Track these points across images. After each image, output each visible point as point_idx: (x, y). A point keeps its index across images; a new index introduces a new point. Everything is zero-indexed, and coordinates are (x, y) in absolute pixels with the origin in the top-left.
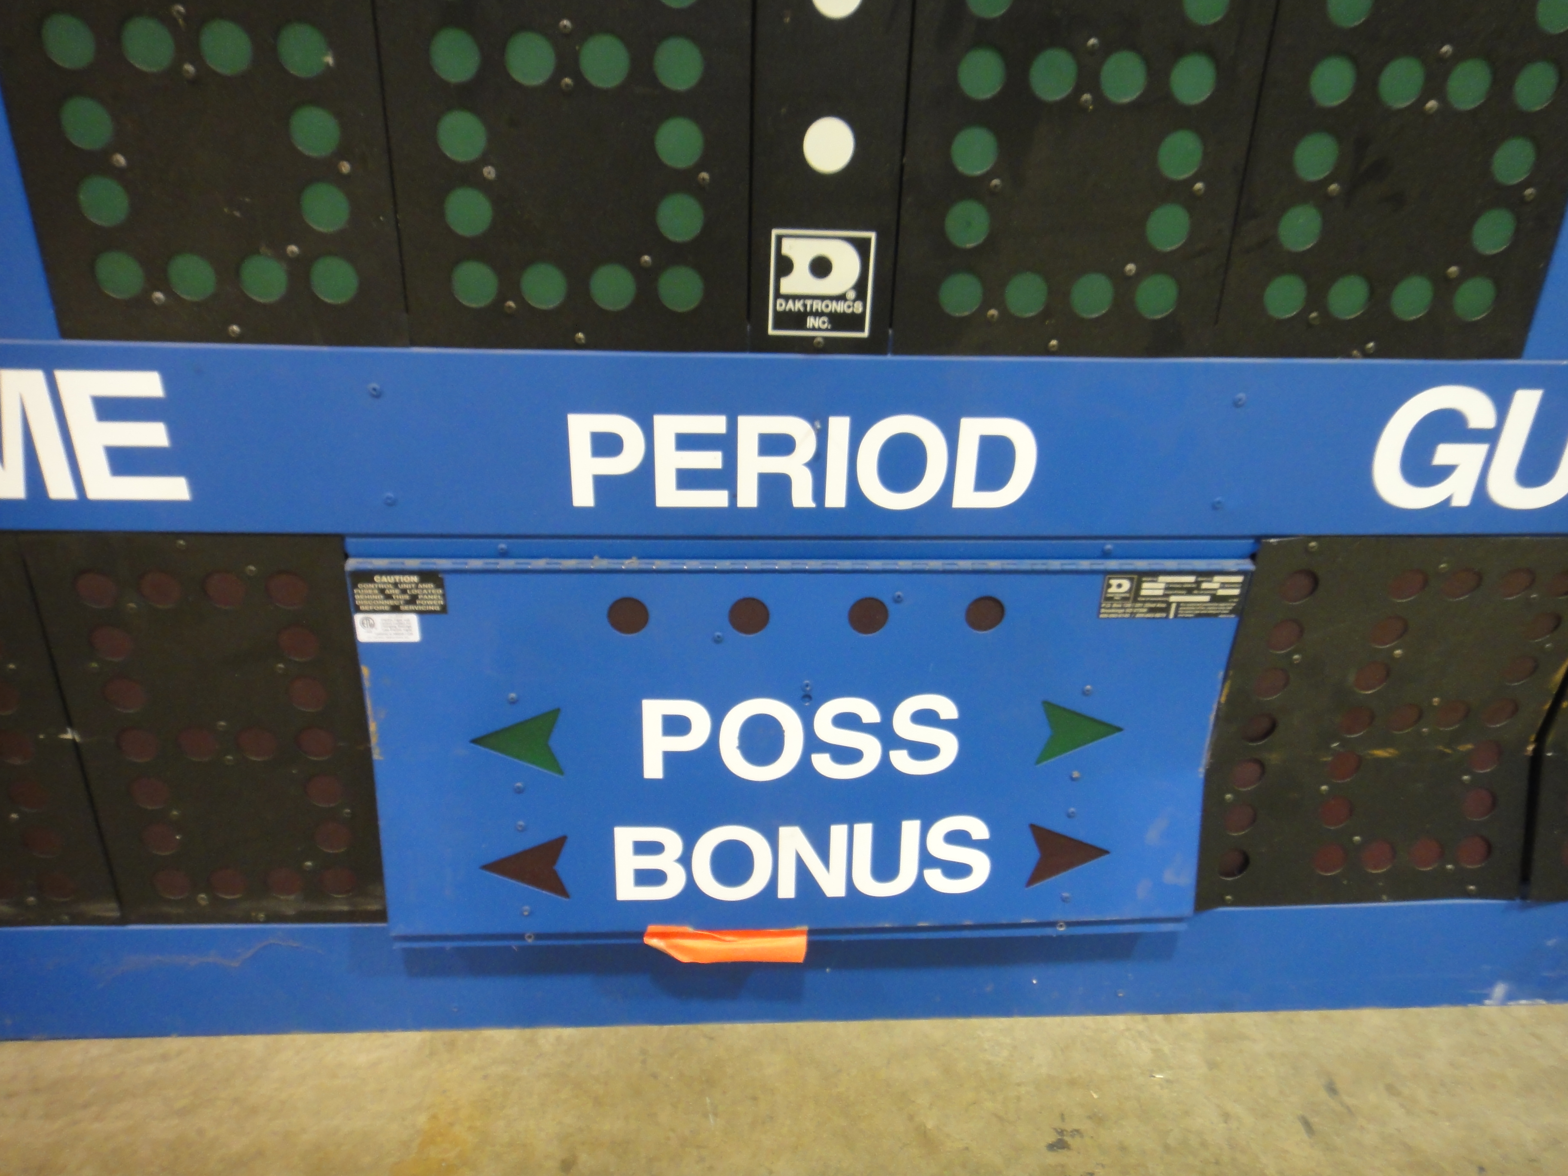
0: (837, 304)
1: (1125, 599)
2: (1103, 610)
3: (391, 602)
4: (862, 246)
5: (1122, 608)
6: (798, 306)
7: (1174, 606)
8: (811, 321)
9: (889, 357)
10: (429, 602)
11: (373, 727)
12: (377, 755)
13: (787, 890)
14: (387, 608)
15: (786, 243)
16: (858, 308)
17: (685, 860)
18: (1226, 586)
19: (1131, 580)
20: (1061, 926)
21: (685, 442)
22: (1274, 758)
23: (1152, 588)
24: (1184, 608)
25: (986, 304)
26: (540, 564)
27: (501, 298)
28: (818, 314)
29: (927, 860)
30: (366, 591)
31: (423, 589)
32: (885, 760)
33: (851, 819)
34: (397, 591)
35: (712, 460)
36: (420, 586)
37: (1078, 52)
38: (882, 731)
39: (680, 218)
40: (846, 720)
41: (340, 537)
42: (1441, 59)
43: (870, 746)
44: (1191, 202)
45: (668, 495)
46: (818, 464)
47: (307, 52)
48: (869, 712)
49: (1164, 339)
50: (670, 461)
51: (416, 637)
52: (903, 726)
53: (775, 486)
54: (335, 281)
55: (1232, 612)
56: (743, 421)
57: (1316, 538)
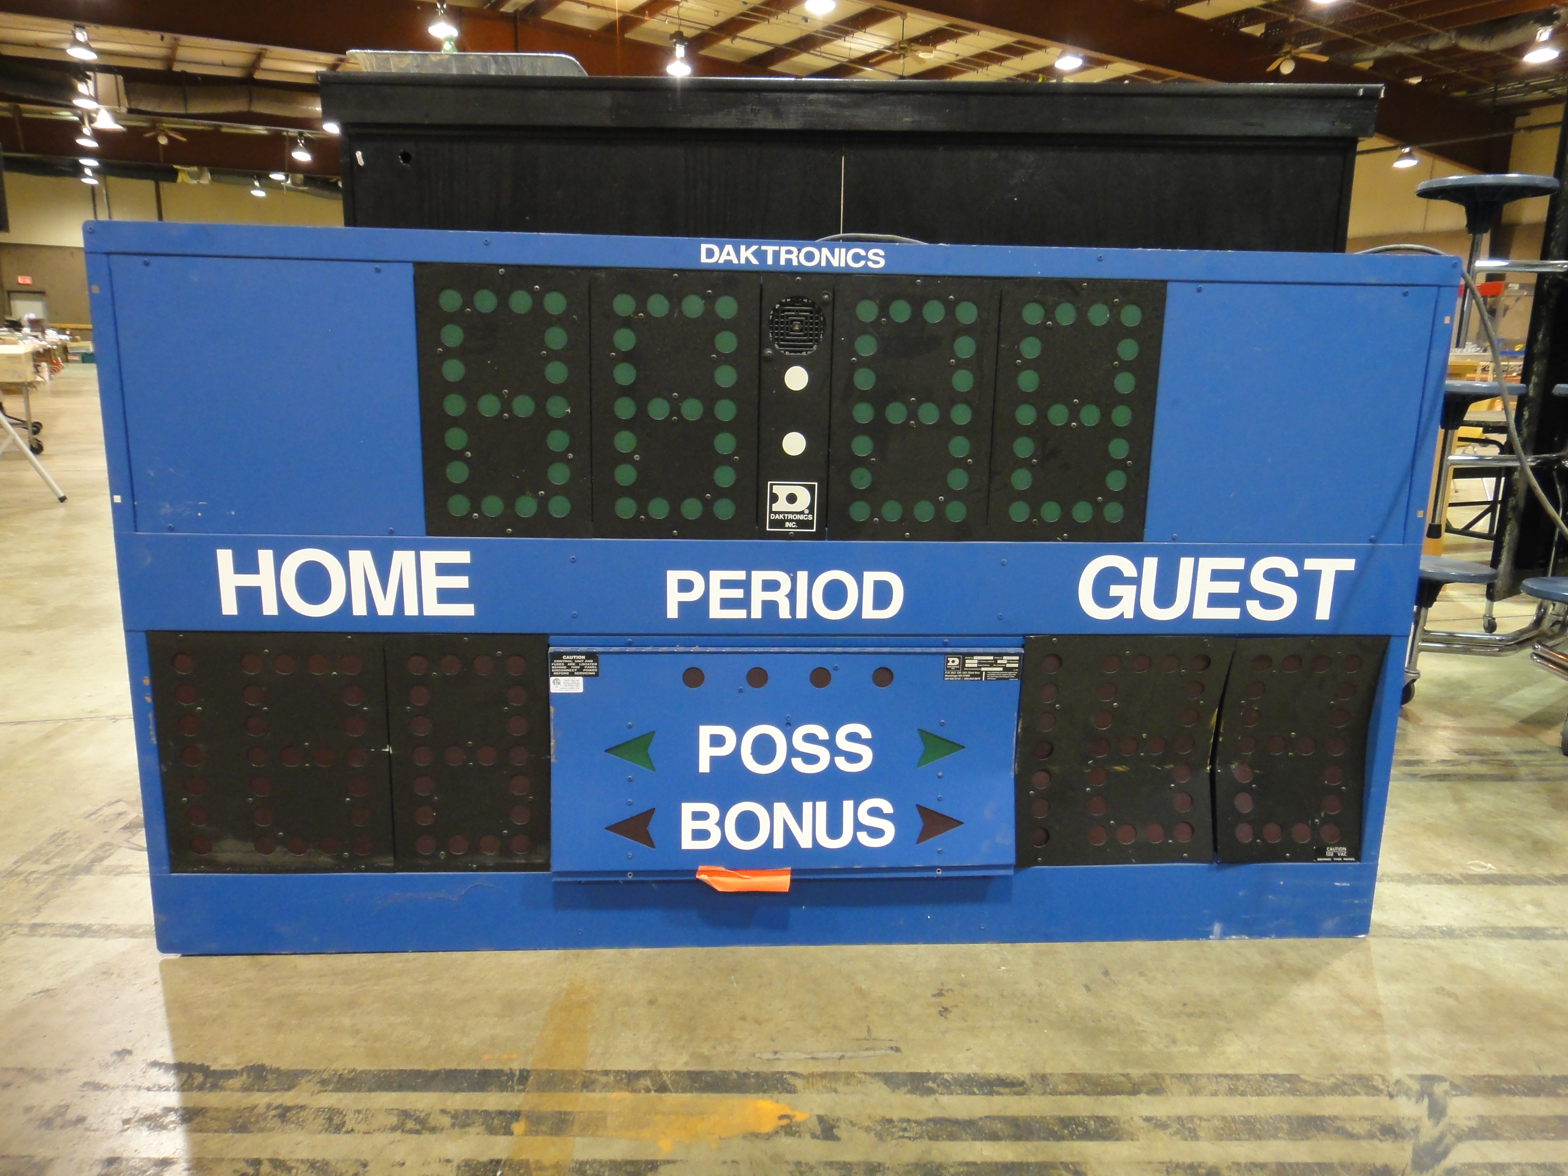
1: (956, 669)
2: (945, 676)
3: (570, 670)
4: (811, 489)
5: (957, 674)
6: (781, 516)
7: (984, 674)
8: (787, 524)
9: (826, 541)
10: (589, 670)
11: (552, 744)
12: (553, 760)
13: (778, 843)
14: (568, 673)
16: (810, 517)
17: (721, 824)
19: (959, 658)
20: (939, 871)
21: (726, 584)
22: (1055, 769)
23: (971, 663)
24: (990, 675)
25: (872, 516)
26: (649, 649)
27: (638, 514)
28: (791, 521)
29: (858, 826)
30: (558, 665)
31: (587, 663)
32: (832, 763)
33: (814, 799)
34: (574, 664)
35: (738, 593)
36: (586, 661)
37: (907, 403)
38: (831, 745)
39: (725, 477)
40: (810, 738)
41: (547, 635)
42: (1075, 405)
43: (823, 754)
44: (967, 468)
45: (716, 612)
46: (792, 596)
47: (558, 407)
48: (822, 733)
49: (962, 532)
50: (717, 594)
51: (580, 690)
52: (842, 742)
53: (770, 607)
54: (560, 507)
55: (1016, 677)
56: (754, 574)
57: (1055, 636)
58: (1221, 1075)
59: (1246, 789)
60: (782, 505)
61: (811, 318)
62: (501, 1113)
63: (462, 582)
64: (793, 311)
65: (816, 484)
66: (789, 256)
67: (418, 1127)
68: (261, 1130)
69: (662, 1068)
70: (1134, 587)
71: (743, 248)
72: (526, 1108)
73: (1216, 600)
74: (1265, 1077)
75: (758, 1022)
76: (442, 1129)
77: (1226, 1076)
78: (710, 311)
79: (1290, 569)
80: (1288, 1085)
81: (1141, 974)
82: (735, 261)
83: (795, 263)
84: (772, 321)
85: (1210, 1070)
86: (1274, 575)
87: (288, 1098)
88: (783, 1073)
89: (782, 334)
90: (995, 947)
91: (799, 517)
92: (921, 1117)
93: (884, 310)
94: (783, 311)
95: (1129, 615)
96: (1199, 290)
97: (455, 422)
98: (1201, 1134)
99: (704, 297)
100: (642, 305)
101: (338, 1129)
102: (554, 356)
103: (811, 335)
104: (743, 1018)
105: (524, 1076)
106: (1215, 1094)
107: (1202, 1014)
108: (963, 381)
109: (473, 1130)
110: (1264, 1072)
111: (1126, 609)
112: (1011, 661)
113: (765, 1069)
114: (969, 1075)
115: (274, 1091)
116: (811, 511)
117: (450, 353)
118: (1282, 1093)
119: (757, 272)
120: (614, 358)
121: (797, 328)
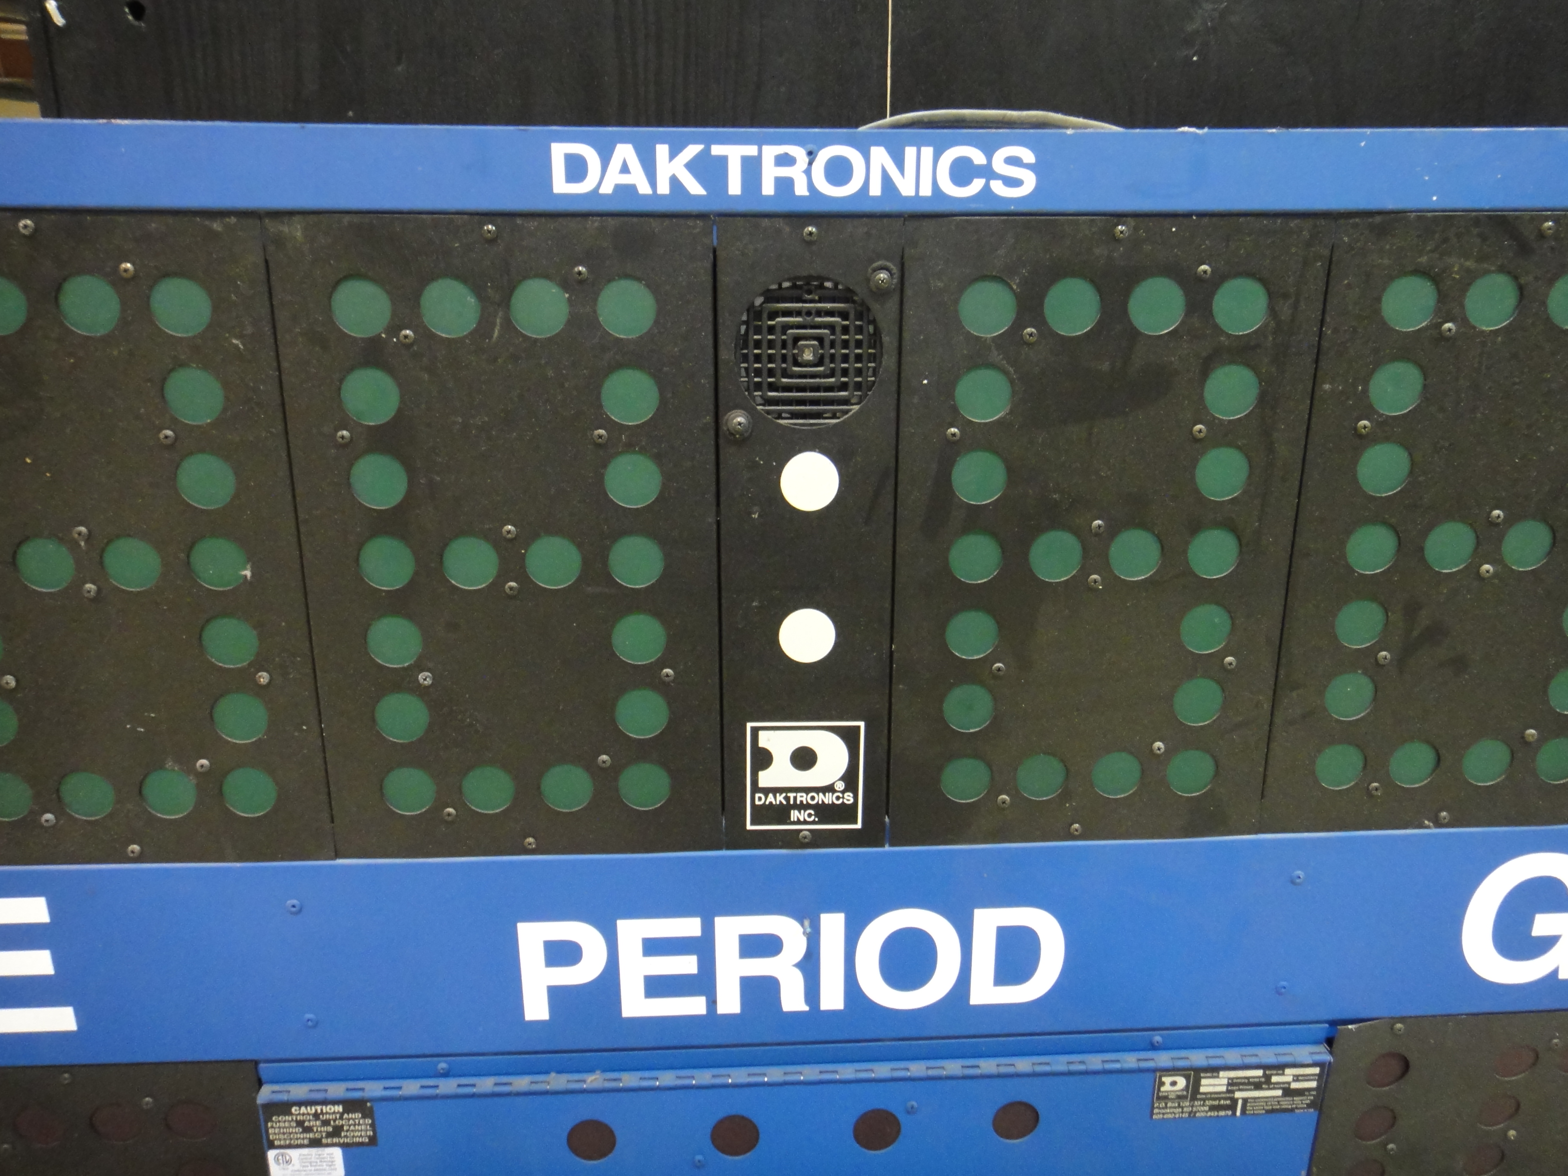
0: (825, 795)
1: (1180, 1098)
2: (1156, 1111)
3: (311, 1135)
4: (849, 737)
5: (1179, 1106)
6: (780, 798)
7: (1240, 1102)
8: (795, 815)
9: (887, 848)
10: (356, 1134)
14: (306, 1142)
15: (762, 734)
16: (849, 798)
18: (1300, 1078)
19: (1187, 1078)
21: (655, 947)
23: (1213, 1085)
24: (1253, 1104)
25: (994, 790)
26: (487, 1085)
27: (440, 805)
28: (802, 807)
30: (282, 1124)
31: (349, 1120)
34: (318, 1123)
35: (687, 965)
36: (346, 1116)
37: (1081, 533)
39: (641, 715)
41: (253, 1063)
42: (1493, 523)
44: (1222, 676)
45: (636, 1004)
46: (809, 964)
47: (221, 566)
49: (1203, 817)
50: (636, 969)
53: (760, 990)
54: (250, 795)
55: (1309, 1106)
56: (721, 923)
57: (1402, 1020)
61: (845, 330)
64: (799, 313)
65: (862, 724)
71: (662, 150)
78: (583, 319)
82: (644, 188)
84: (745, 340)
89: (771, 373)
91: (820, 798)
93: (1031, 305)
94: (773, 315)
99: (568, 283)
100: (406, 309)
102: (195, 440)
103: (845, 372)
108: (1222, 475)
112: (1302, 1077)
119: (702, 216)
120: (345, 445)
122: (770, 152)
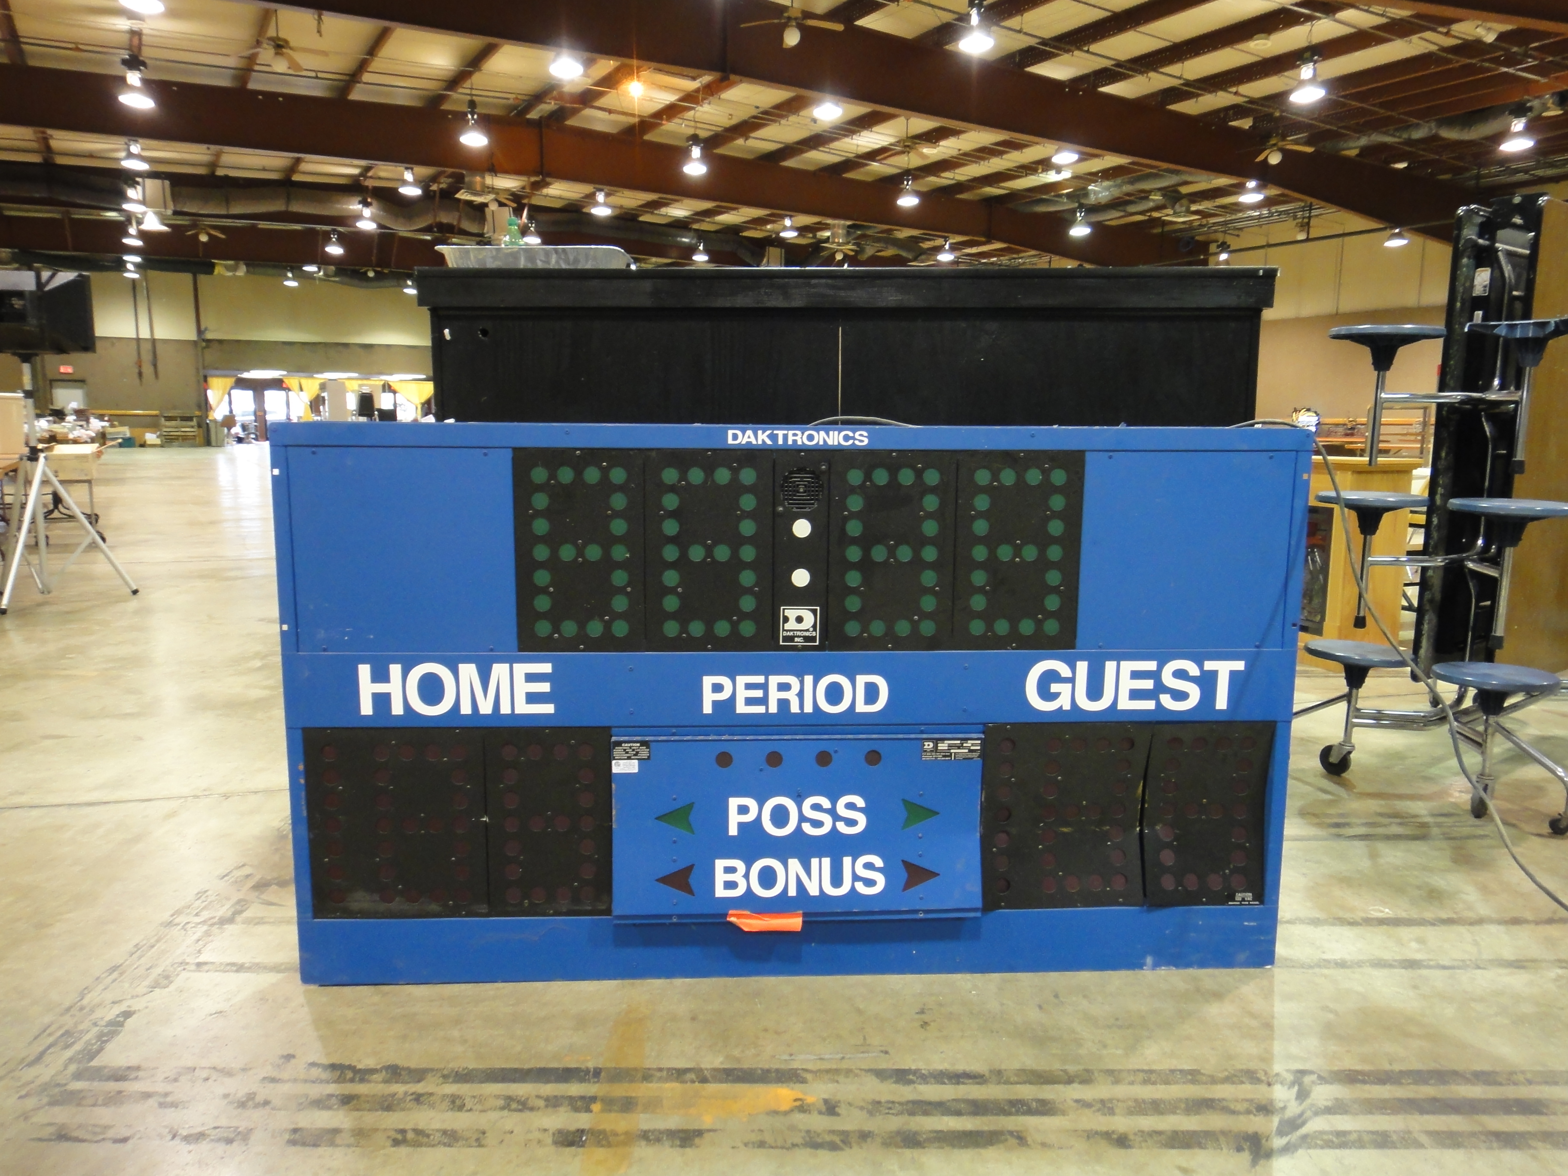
1: (931, 751)
2: (922, 757)
3: (628, 755)
4: (814, 612)
5: (931, 755)
6: (791, 634)
7: (953, 755)
8: (796, 639)
9: (827, 652)
10: (643, 755)
11: (614, 813)
12: (614, 826)
13: (792, 892)
14: (626, 758)
16: (814, 634)
17: (747, 876)
19: (933, 742)
20: (920, 914)
21: (749, 686)
22: (1014, 831)
23: (943, 746)
24: (958, 755)
25: (863, 632)
26: (689, 738)
27: (681, 633)
29: (856, 878)
30: (618, 751)
31: (641, 749)
33: (820, 856)
34: (631, 750)
35: (759, 694)
37: (887, 546)
38: (832, 812)
39: (748, 604)
40: (816, 807)
41: (609, 728)
42: (1018, 545)
43: (827, 819)
44: (935, 594)
45: (741, 708)
46: (801, 695)
47: (620, 553)
48: (826, 803)
49: (933, 644)
50: (742, 694)
51: (636, 770)
52: (841, 810)
53: (784, 704)
54: (620, 629)
55: (979, 757)
56: (771, 678)
57: (1009, 724)
58: (1138, 1070)
59: (1169, 845)
60: (791, 625)
61: (813, 483)
62: (582, 1098)
63: (545, 687)
64: (799, 478)
66: (795, 438)
67: (520, 1107)
68: (403, 1110)
69: (703, 1066)
70: (1070, 685)
71: (760, 432)
72: (600, 1094)
73: (1135, 695)
74: (1172, 1071)
75: (777, 1033)
76: (539, 1108)
77: (1143, 1071)
78: (735, 479)
79: (1193, 669)
80: (1190, 1077)
81: (1085, 996)
82: (754, 442)
83: (800, 443)
84: (782, 486)
85: (1131, 1067)
86: (1180, 674)
87: (420, 1088)
88: (797, 1069)
89: (790, 495)
90: (968, 976)
92: (903, 1100)
93: (868, 476)
94: (791, 478)
95: (1067, 707)
96: (1110, 457)
97: (542, 565)
98: (1117, 1111)
99: (731, 468)
100: (683, 476)
101: (461, 1108)
102: (617, 514)
103: (813, 496)
104: (766, 1030)
105: (597, 1072)
106: (1132, 1083)
107: (1130, 1026)
108: (930, 528)
109: (562, 1109)
110: (1173, 1068)
111: (1064, 702)
112: (974, 744)
113: (783, 1066)
114: (941, 1071)
115: (409, 1083)
116: (815, 630)
117: (538, 514)
118: (1184, 1083)
119: (771, 450)
120: (662, 516)
121: (801, 490)
122: (791, 433)
